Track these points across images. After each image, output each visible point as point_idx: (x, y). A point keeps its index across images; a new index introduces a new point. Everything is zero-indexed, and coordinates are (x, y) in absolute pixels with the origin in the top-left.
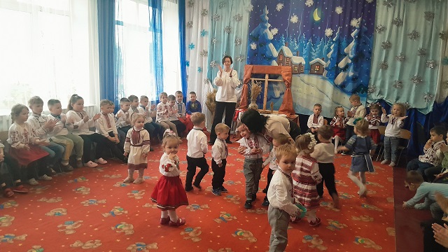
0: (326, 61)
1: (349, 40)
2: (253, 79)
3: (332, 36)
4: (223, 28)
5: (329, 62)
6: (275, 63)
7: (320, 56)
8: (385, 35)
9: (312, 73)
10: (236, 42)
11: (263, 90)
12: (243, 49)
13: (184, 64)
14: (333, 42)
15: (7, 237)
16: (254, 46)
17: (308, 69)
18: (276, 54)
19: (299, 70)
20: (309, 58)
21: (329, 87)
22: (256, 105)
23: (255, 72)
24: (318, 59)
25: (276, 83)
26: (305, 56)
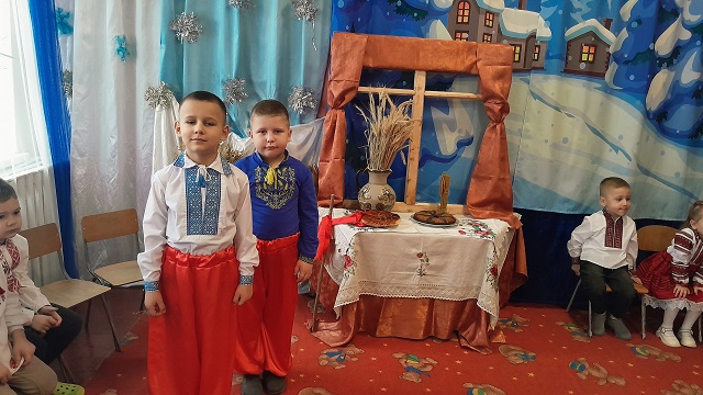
0: (617, 32)
5: (625, 34)
6: (439, 31)
7: (599, 12)
9: (569, 71)
17: (559, 57)
19: (527, 58)
21: (626, 121)
23: (374, 63)
24: (593, 22)
25: (444, 104)
26: (550, 11)
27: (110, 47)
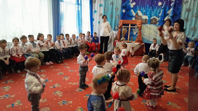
1: (170, 8)
2: (123, 26)
3: (162, 6)
4: (110, 3)
5: (160, 18)
6: (134, 19)
7: (155, 15)
8: (187, 5)
9: (151, 23)
10: (116, 9)
11: (128, 31)
12: (119, 13)
13: (92, 20)
14: (162, 8)
15: (6, 96)
16: (124, 11)
18: (134, 14)
19: (145, 22)
20: (150, 16)
22: (125, 39)
23: (124, 23)
24: (155, 17)
25: (134, 28)
26: (148, 15)
27: (98, 22)
